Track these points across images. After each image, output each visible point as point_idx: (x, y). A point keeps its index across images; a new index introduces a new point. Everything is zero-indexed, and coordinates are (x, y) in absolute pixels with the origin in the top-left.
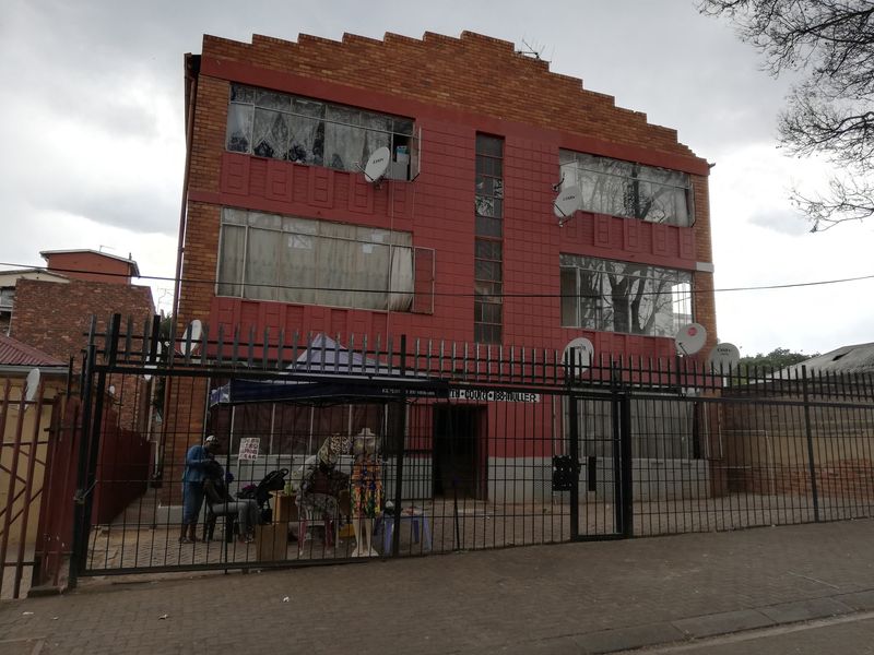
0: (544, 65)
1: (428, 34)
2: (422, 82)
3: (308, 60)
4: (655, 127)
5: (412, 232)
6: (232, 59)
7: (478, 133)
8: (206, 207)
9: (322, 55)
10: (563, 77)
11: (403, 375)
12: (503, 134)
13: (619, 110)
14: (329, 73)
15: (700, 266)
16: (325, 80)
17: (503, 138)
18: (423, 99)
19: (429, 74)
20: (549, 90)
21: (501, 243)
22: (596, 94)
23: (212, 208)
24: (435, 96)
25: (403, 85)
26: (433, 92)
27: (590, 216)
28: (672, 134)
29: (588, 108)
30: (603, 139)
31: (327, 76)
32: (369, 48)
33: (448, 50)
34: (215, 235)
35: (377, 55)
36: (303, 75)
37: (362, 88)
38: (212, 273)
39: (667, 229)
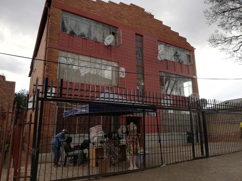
0: (152, 16)
1: (121, 3)
2: (120, 17)
3: (86, 6)
4: (181, 37)
5: (118, 62)
6: (62, 2)
7: (136, 34)
8: (54, 50)
9: (90, 5)
10: (157, 20)
11: (143, 104)
12: (142, 35)
13: (172, 31)
14: (93, 11)
15: (194, 77)
16: (91, 12)
17: (142, 36)
18: (120, 22)
19: (122, 15)
20: (154, 23)
21: (143, 67)
22: (166, 26)
23: (56, 50)
24: (124, 21)
25: (115, 17)
26: (123, 20)
27: (166, 61)
28: (185, 39)
29: (164, 30)
30: (169, 39)
31: (92, 12)
32: (104, 5)
33: (126, 9)
34: (57, 59)
35: (107, 7)
36: (84, 10)
37: (103, 16)
38: (56, 72)
39: (186, 66)
